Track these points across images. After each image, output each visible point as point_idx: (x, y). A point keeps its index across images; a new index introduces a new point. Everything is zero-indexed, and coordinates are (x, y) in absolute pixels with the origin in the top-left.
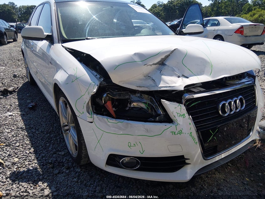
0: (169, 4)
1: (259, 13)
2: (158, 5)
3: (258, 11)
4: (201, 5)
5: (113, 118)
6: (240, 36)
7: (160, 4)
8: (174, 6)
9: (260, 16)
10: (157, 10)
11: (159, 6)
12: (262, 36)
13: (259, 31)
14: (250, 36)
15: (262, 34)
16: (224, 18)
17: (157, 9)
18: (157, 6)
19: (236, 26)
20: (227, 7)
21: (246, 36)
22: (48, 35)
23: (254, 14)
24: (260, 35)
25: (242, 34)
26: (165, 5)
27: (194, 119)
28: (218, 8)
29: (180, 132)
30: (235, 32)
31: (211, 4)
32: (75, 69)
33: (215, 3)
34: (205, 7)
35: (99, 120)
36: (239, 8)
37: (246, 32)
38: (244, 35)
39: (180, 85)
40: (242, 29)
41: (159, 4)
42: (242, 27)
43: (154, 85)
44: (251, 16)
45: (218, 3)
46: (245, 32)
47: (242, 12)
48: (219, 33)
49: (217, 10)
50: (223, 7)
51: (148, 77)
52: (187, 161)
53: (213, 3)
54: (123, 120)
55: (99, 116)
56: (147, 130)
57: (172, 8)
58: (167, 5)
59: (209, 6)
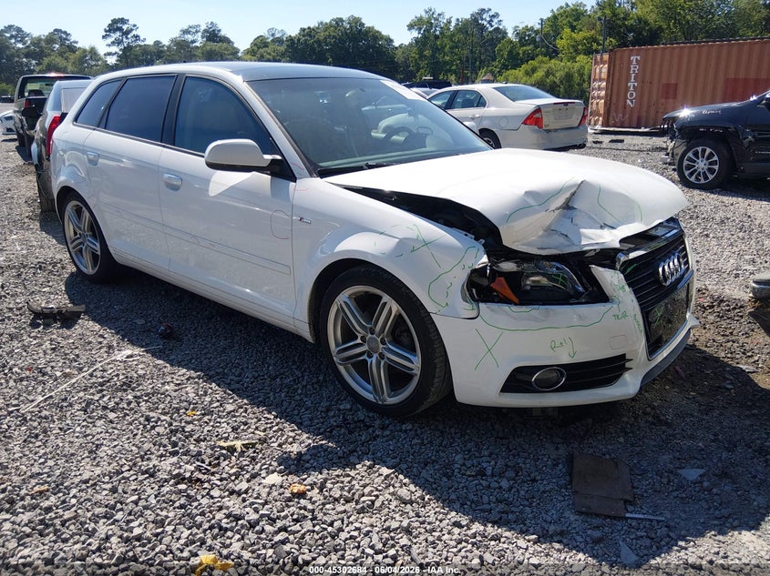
0: (304, 36)
1: (545, 66)
2: (271, 38)
3: (542, 62)
4: (392, 41)
5: (516, 304)
6: (534, 131)
7: (278, 35)
8: (318, 42)
9: (548, 74)
10: (270, 54)
11: (273, 41)
12: (581, 127)
13: (575, 116)
14: (556, 130)
15: (580, 124)
16: (494, 88)
17: (269, 51)
18: (269, 40)
19: (527, 106)
20: (457, 47)
21: (548, 131)
22: (272, 160)
23: (534, 70)
24: (577, 127)
25: (540, 127)
26: (291, 39)
27: (636, 292)
28: (436, 50)
29: (625, 315)
30: (525, 123)
31: (417, 40)
32: (414, 228)
33: (424, 37)
34: (400, 46)
35: (493, 310)
36: (486, 50)
37: (548, 121)
38: (544, 128)
39: (612, 240)
40: (537, 115)
41: (273, 35)
42: (538, 110)
43: (566, 243)
44: (527, 73)
45: (432, 38)
46: (545, 121)
47: (494, 60)
48: (486, 125)
49: (433, 56)
50: (447, 49)
51: (550, 231)
52: (628, 365)
53: (420, 36)
54: (537, 307)
55: (490, 305)
56: (580, 316)
57: (313, 49)
58: (299, 40)
59: (411, 44)
